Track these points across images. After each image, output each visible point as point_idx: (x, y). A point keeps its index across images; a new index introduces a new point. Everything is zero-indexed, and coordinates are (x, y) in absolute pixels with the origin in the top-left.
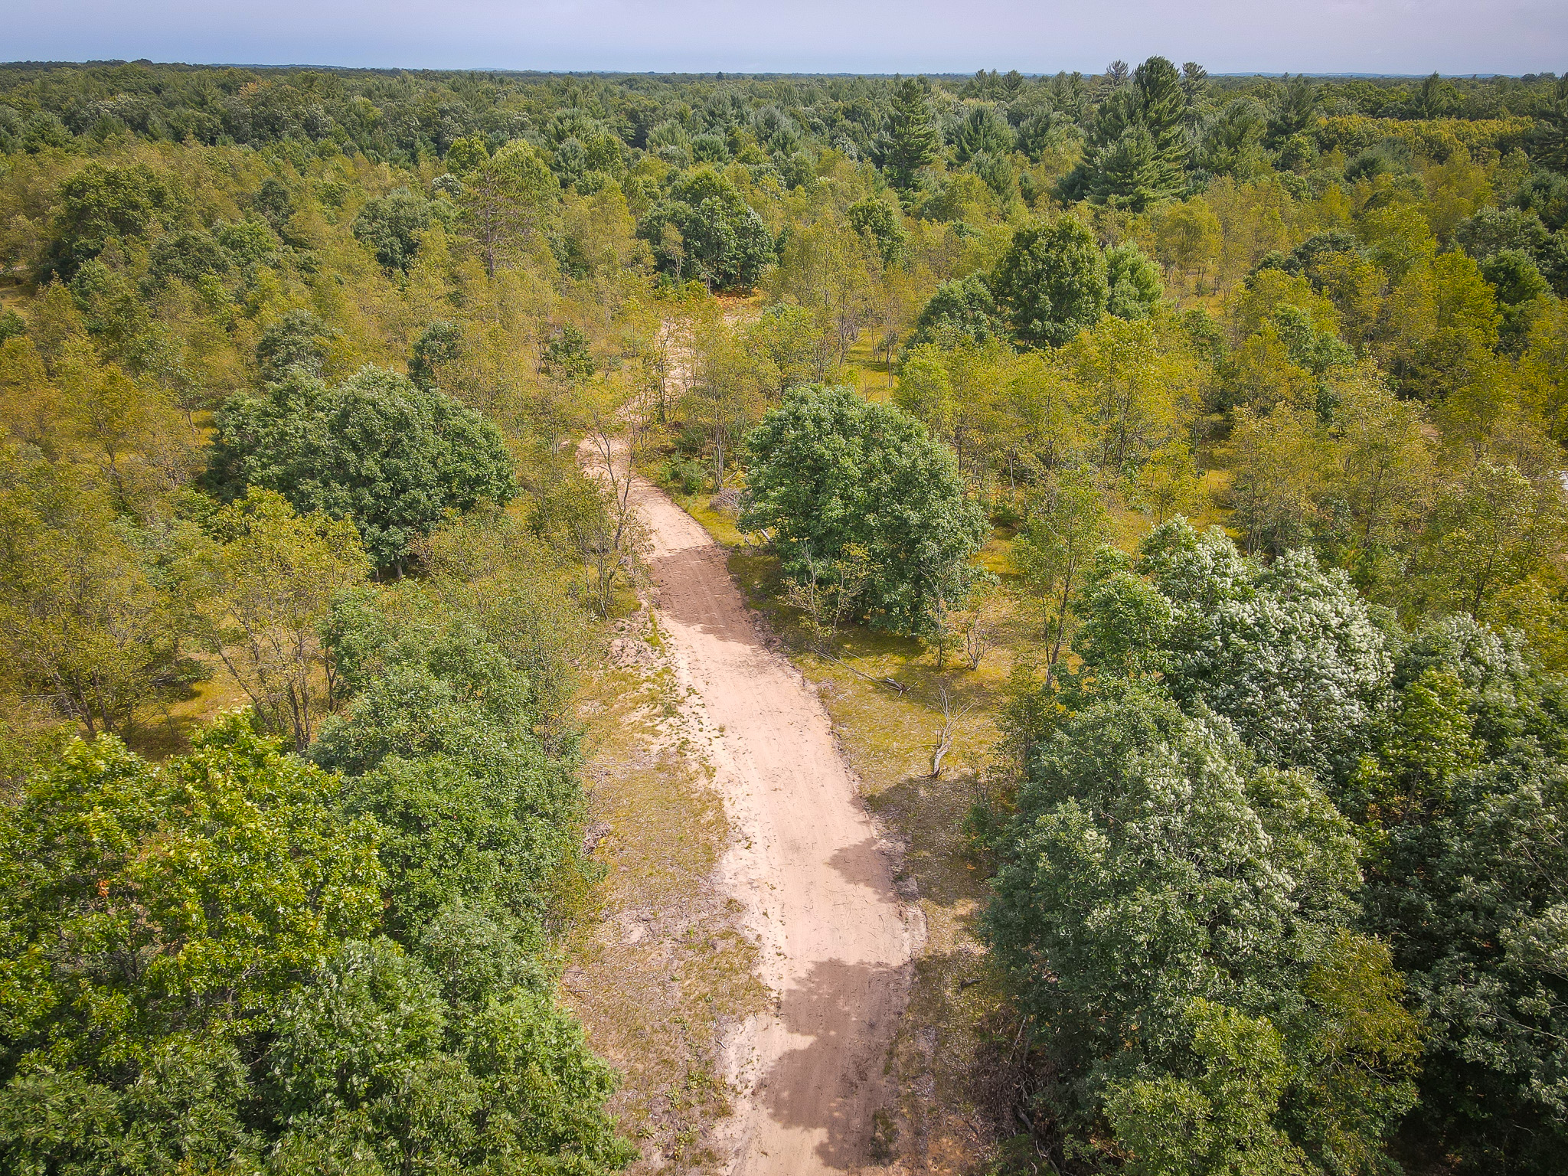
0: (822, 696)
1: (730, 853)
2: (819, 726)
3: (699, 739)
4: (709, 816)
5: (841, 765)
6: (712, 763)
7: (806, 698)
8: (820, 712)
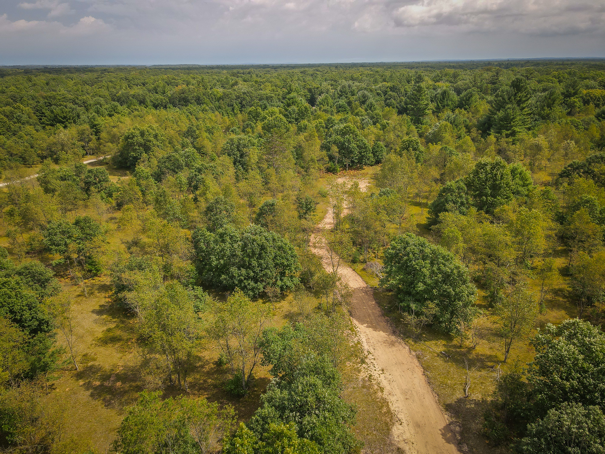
0: (418, 357)
1: (395, 426)
2: (419, 371)
3: (375, 374)
4: (385, 410)
5: (430, 390)
6: (381, 385)
7: (412, 358)
8: (418, 364)
